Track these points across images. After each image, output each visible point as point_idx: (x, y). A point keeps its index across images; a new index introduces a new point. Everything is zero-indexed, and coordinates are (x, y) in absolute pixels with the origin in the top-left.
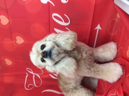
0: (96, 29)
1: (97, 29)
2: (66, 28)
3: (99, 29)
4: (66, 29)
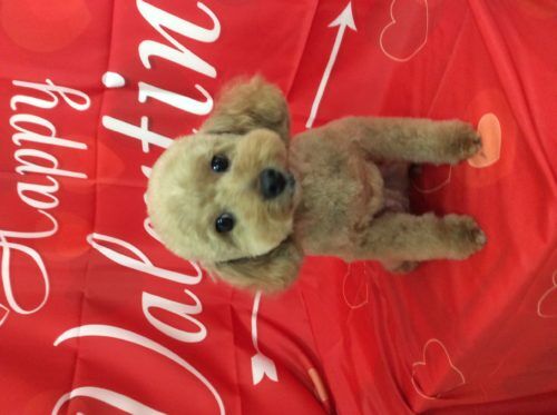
0: (333, 24)
1: (337, 28)
2: (201, 6)
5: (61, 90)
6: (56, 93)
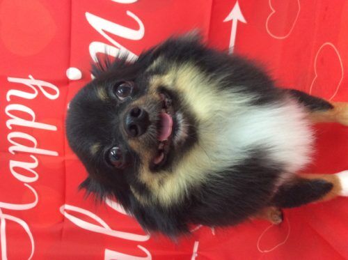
0: (227, 19)
1: (231, 22)
2: (129, 13)
3: (239, 23)
4: (130, 17)
6: (36, 87)
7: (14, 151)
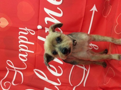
0: (91, 10)
3: (95, 11)
4: (58, 9)
5: (29, 30)
6: (28, 31)
7: (21, 51)
